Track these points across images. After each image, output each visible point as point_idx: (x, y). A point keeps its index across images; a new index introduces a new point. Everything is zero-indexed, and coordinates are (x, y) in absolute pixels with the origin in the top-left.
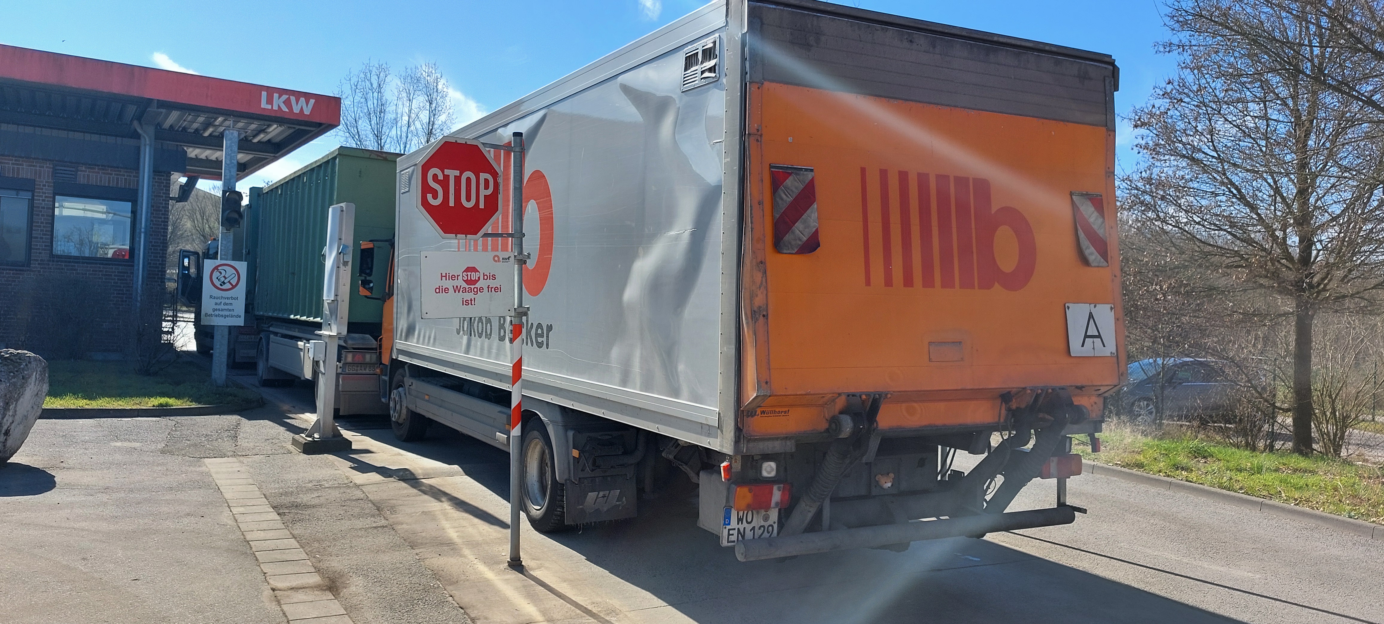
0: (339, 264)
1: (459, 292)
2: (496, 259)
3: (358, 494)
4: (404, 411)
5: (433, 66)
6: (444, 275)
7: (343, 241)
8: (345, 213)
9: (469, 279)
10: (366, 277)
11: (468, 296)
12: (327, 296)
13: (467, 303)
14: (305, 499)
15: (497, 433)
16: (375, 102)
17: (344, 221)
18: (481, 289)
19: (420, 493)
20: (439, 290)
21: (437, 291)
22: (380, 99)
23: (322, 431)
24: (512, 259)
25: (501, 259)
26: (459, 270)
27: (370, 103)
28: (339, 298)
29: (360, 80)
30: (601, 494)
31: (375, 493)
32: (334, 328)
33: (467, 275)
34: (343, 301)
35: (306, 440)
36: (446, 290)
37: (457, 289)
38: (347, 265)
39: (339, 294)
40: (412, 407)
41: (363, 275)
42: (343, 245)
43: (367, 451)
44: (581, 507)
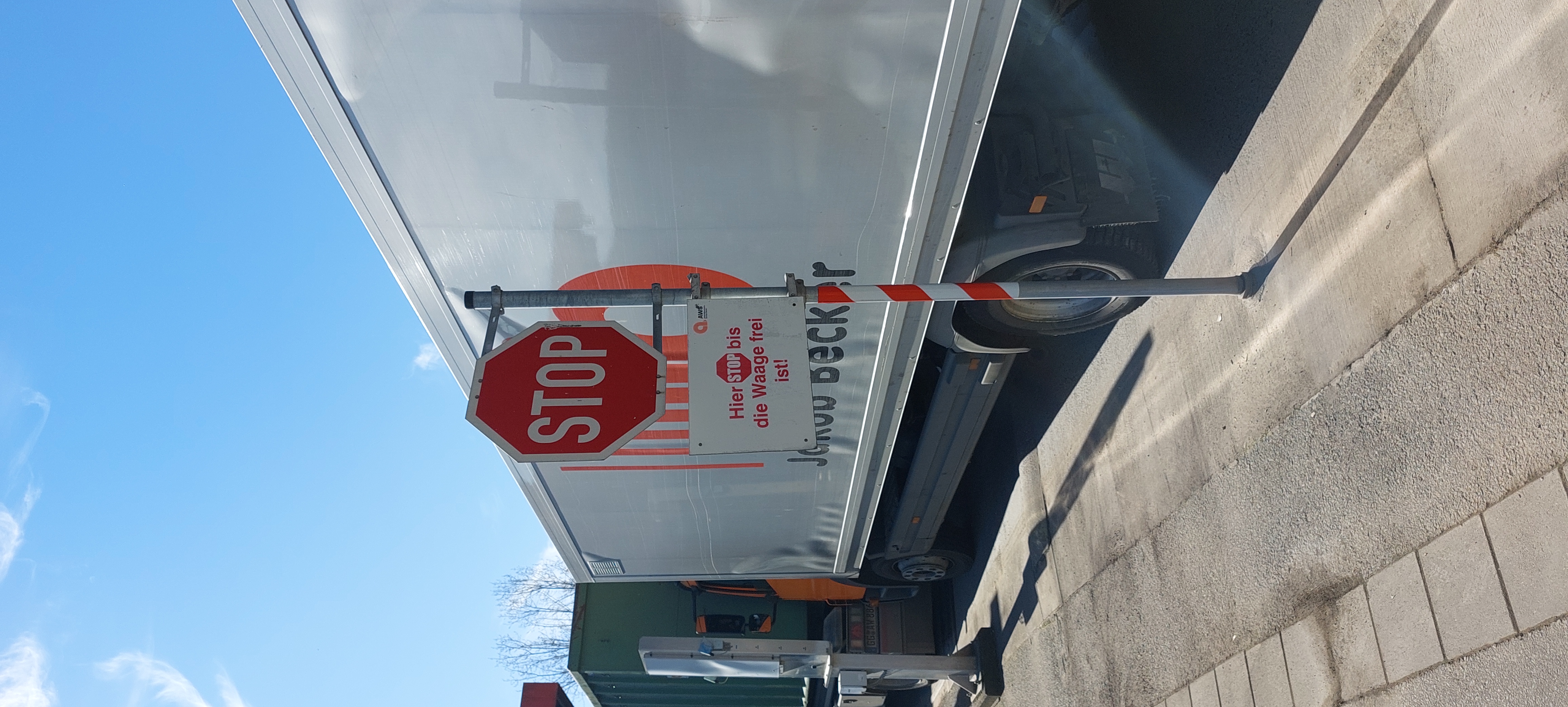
0: (728, 656)
1: (764, 387)
2: (700, 328)
3: (1081, 600)
4: (932, 559)
5: (497, 586)
6: (733, 413)
7: (695, 652)
8: (653, 651)
9: (739, 371)
10: (746, 625)
11: (771, 371)
12: (774, 671)
13: (783, 373)
14: (1094, 679)
15: (983, 383)
16: (542, 651)
17: (665, 651)
18: (758, 351)
19: (1076, 505)
20: (762, 420)
21: (763, 423)
22: (537, 645)
23: (967, 671)
24: (700, 302)
25: (701, 320)
26: (725, 389)
27: (543, 657)
28: (777, 654)
29: (517, 669)
30: (1102, 167)
31: (1078, 574)
32: (819, 659)
33: (733, 375)
34: (781, 648)
35: (981, 692)
36: (762, 408)
37: (759, 391)
38: (729, 644)
39: (771, 653)
40: (927, 547)
41: (743, 629)
42: (700, 650)
43: (995, 605)
44: (1126, 198)
